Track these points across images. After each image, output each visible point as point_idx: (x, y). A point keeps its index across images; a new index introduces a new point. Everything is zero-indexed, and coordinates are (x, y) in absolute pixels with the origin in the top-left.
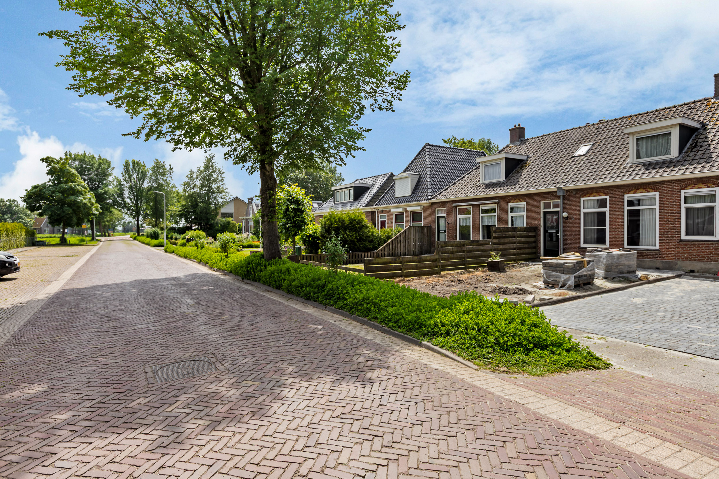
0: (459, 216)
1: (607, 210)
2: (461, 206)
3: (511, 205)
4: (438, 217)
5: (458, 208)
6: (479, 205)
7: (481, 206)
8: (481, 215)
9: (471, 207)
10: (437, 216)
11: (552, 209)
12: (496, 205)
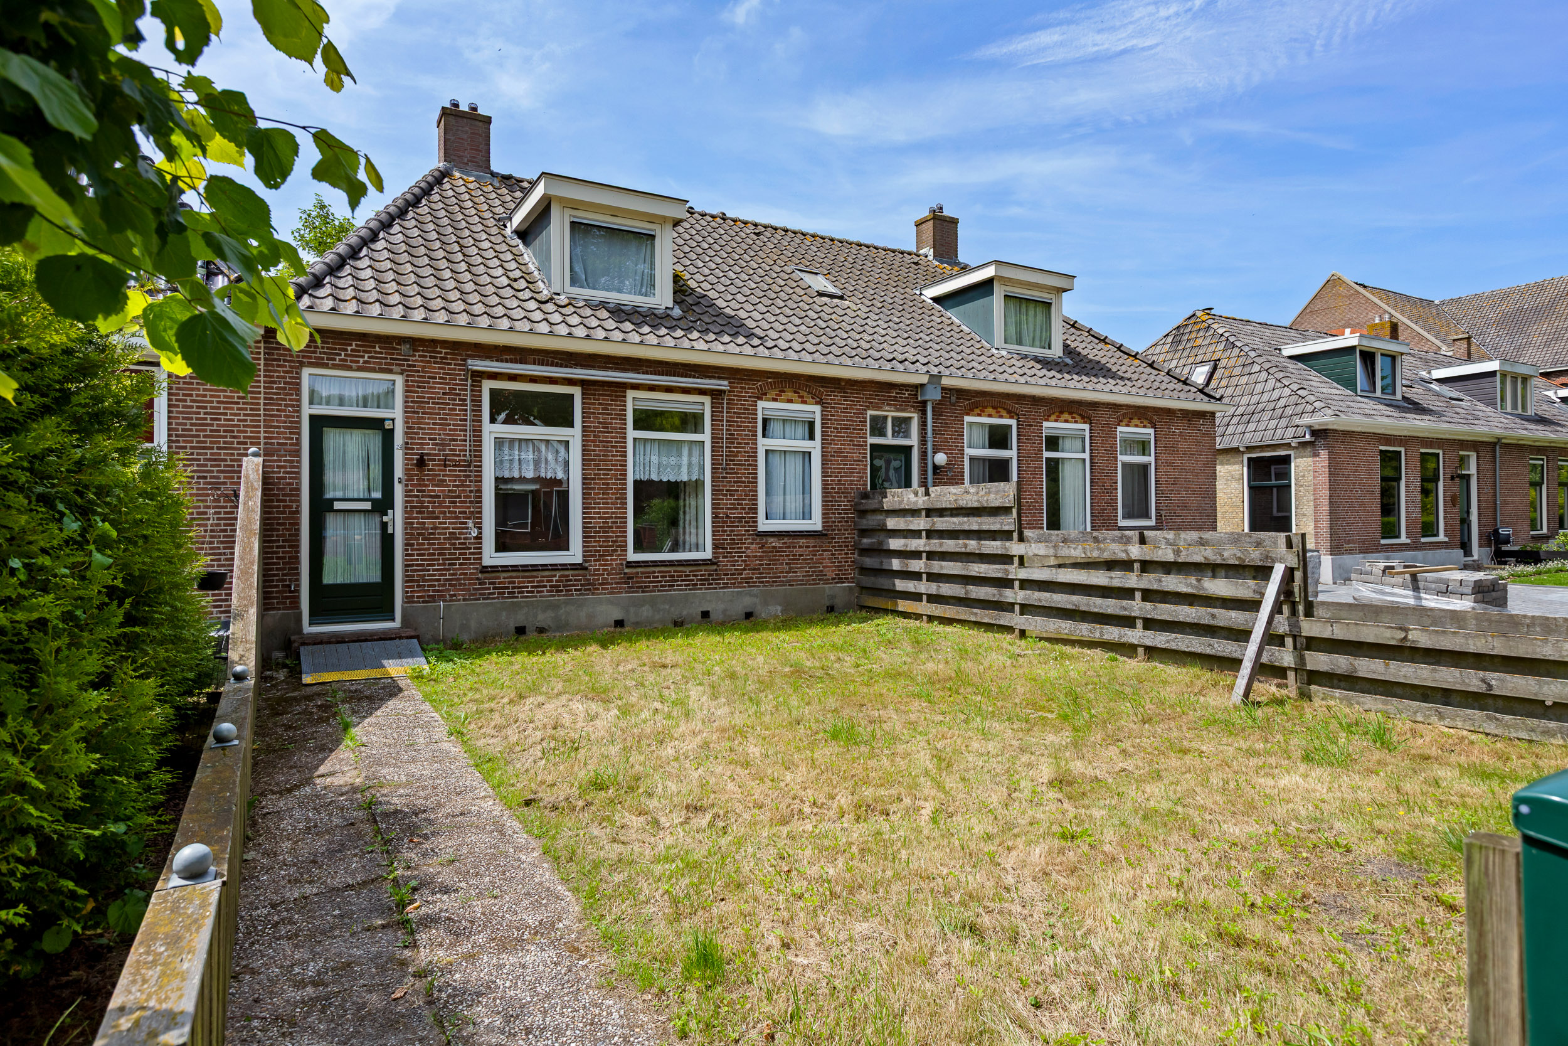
0: (491, 431)
1: (1012, 453)
2: (513, 378)
3: (764, 407)
4: (319, 423)
5: (487, 385)
6: (623, 387)
7: (631, 394)
8: (632, 434)
9: (576, 392)
10: (307, 411)
11: (889, 440)
12: (707, 400)
